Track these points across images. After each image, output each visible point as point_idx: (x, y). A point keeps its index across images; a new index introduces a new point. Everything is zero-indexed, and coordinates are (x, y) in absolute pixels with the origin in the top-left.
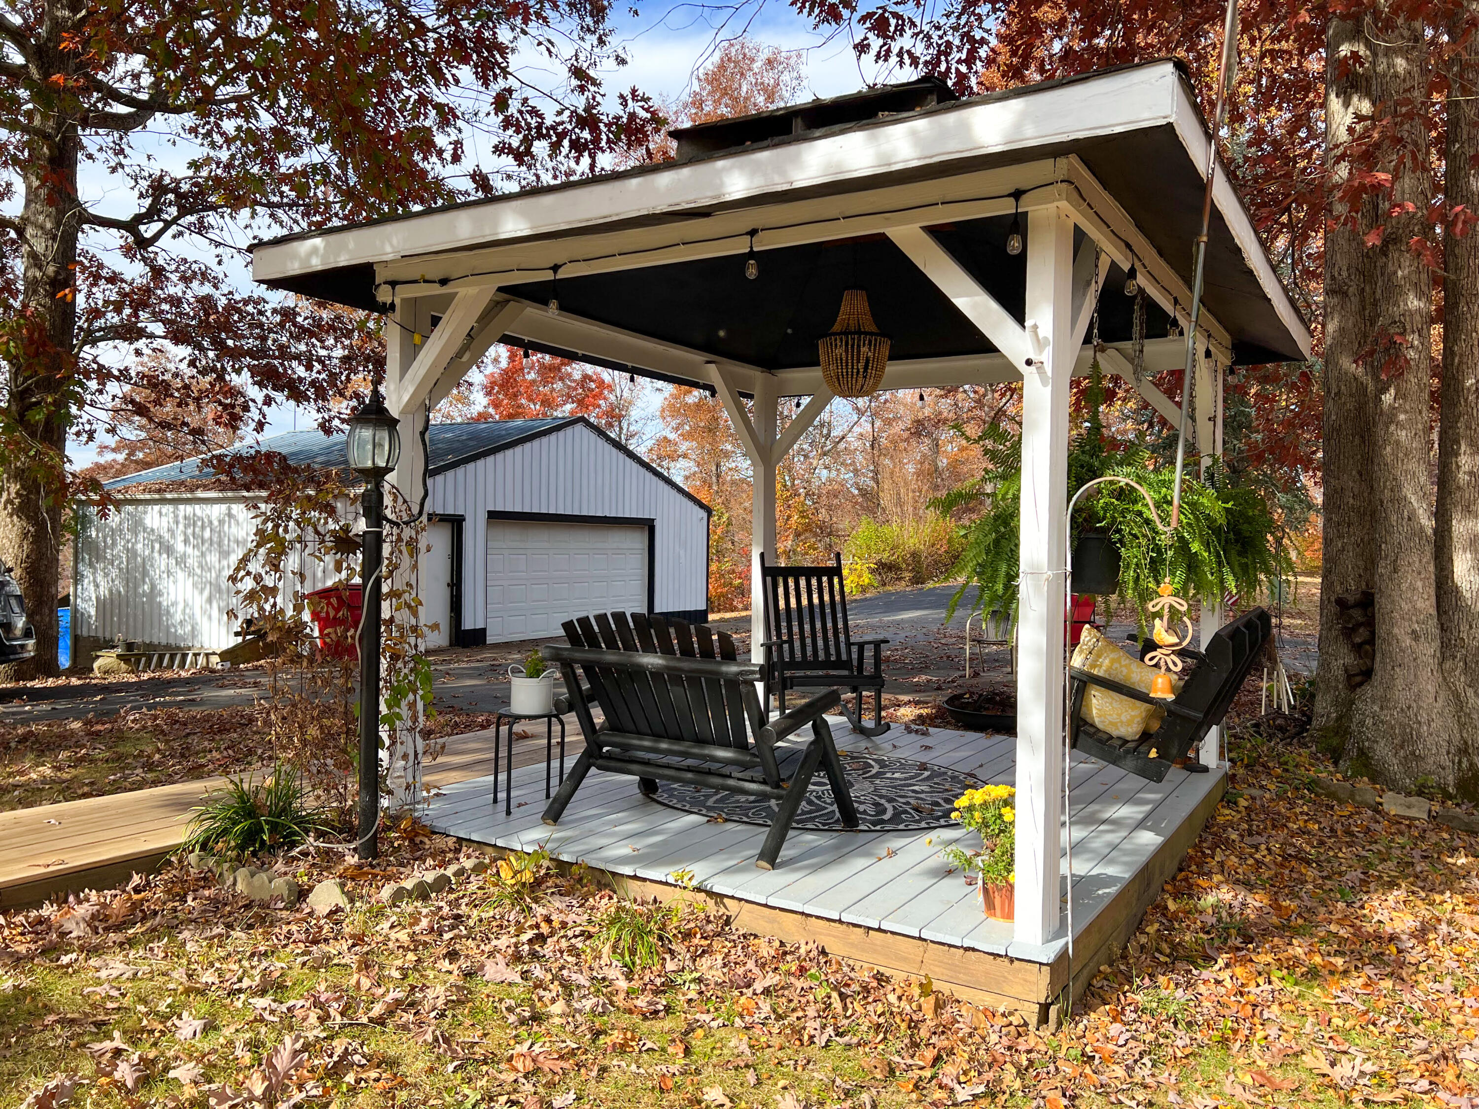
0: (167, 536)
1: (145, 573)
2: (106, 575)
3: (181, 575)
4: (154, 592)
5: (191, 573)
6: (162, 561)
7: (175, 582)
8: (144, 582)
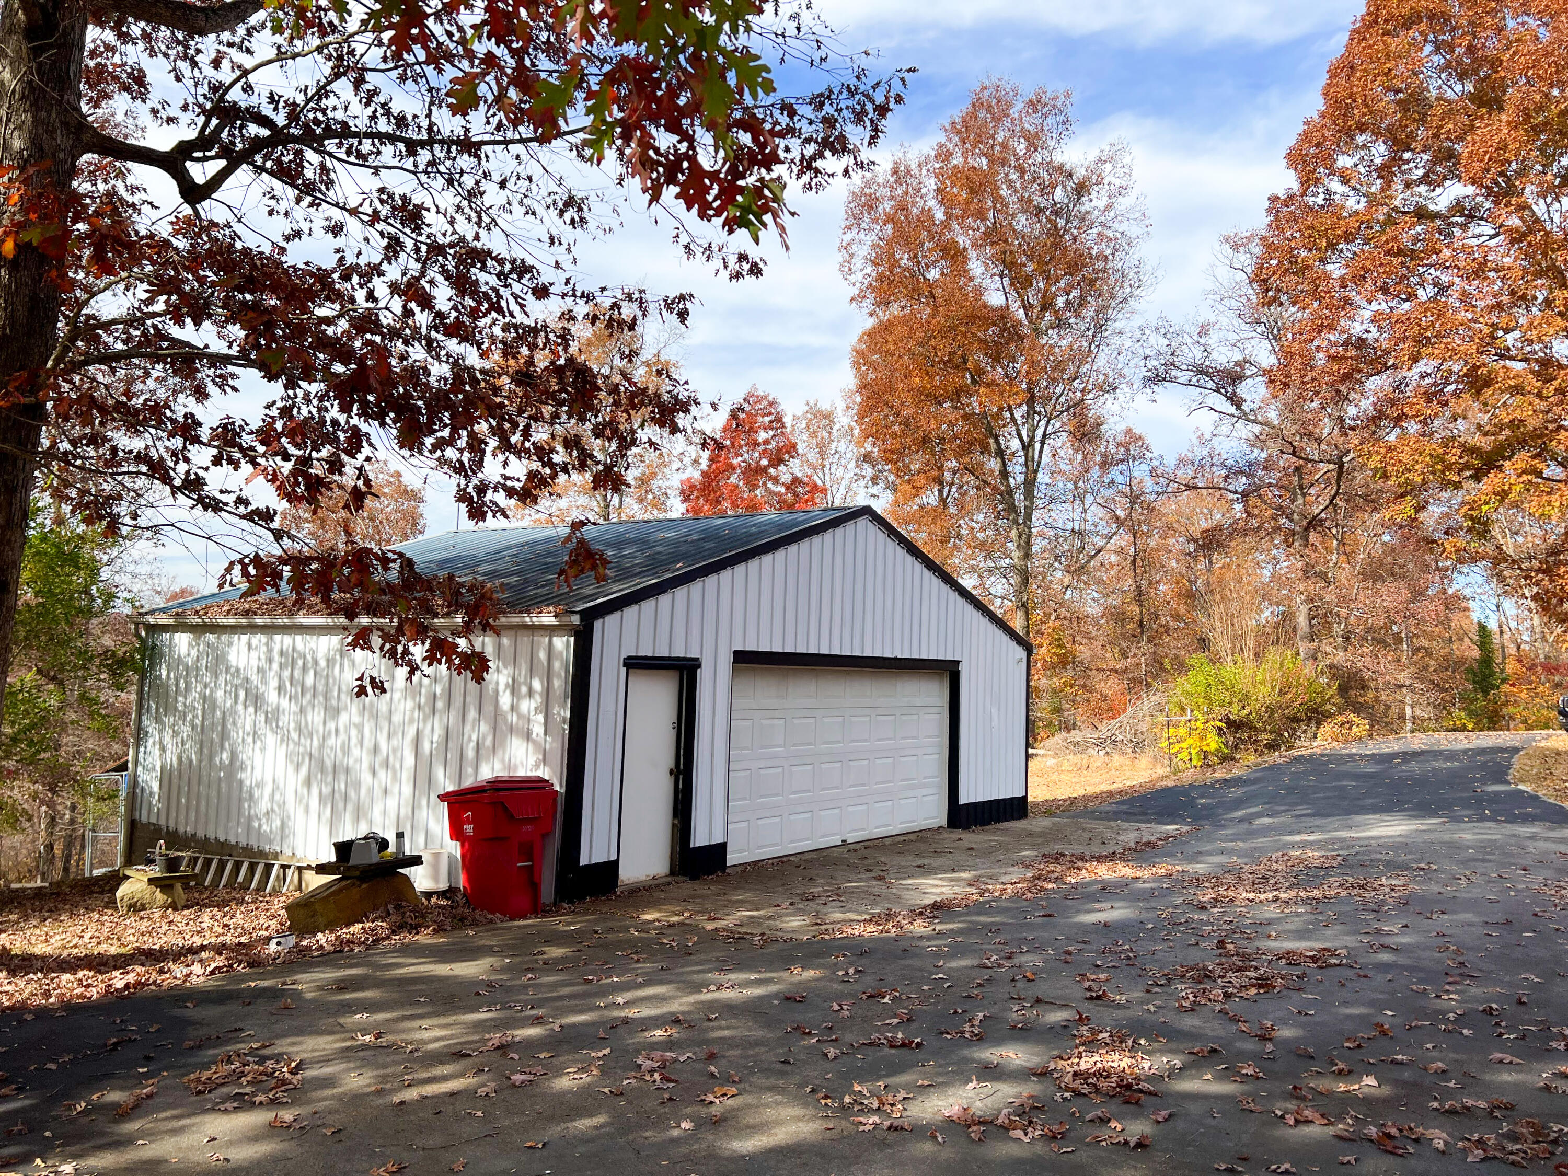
0: (255, 678)
1: (224, 736)
2: (175, 734)
3: (271, 739)
4: (235, 765)
5: (286, 739)
6: (247, 718)
7: (263, 749)
8: (222, 747)
